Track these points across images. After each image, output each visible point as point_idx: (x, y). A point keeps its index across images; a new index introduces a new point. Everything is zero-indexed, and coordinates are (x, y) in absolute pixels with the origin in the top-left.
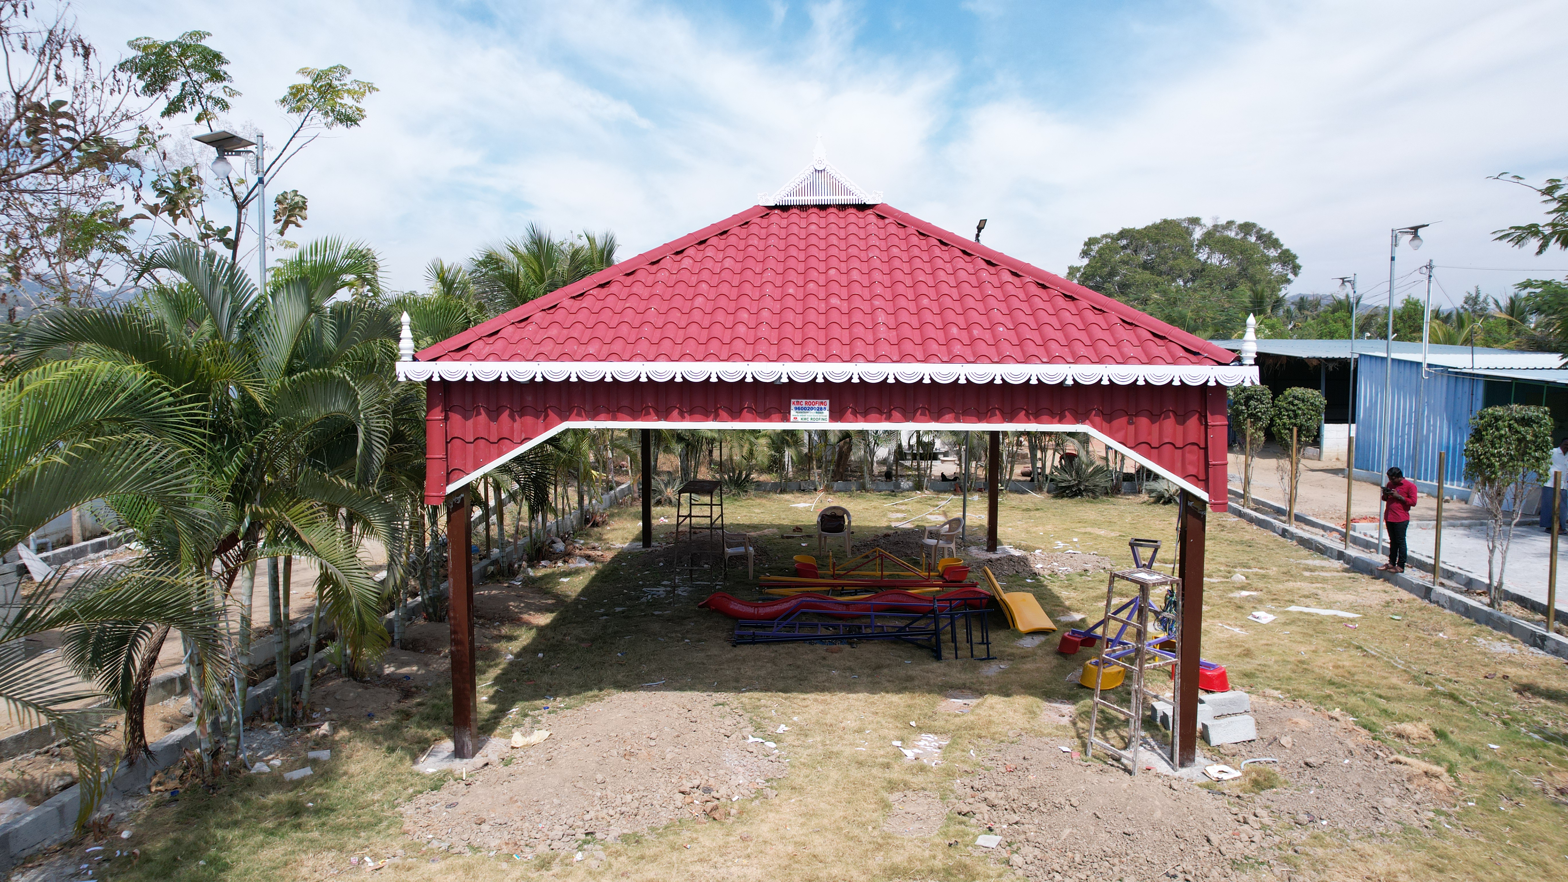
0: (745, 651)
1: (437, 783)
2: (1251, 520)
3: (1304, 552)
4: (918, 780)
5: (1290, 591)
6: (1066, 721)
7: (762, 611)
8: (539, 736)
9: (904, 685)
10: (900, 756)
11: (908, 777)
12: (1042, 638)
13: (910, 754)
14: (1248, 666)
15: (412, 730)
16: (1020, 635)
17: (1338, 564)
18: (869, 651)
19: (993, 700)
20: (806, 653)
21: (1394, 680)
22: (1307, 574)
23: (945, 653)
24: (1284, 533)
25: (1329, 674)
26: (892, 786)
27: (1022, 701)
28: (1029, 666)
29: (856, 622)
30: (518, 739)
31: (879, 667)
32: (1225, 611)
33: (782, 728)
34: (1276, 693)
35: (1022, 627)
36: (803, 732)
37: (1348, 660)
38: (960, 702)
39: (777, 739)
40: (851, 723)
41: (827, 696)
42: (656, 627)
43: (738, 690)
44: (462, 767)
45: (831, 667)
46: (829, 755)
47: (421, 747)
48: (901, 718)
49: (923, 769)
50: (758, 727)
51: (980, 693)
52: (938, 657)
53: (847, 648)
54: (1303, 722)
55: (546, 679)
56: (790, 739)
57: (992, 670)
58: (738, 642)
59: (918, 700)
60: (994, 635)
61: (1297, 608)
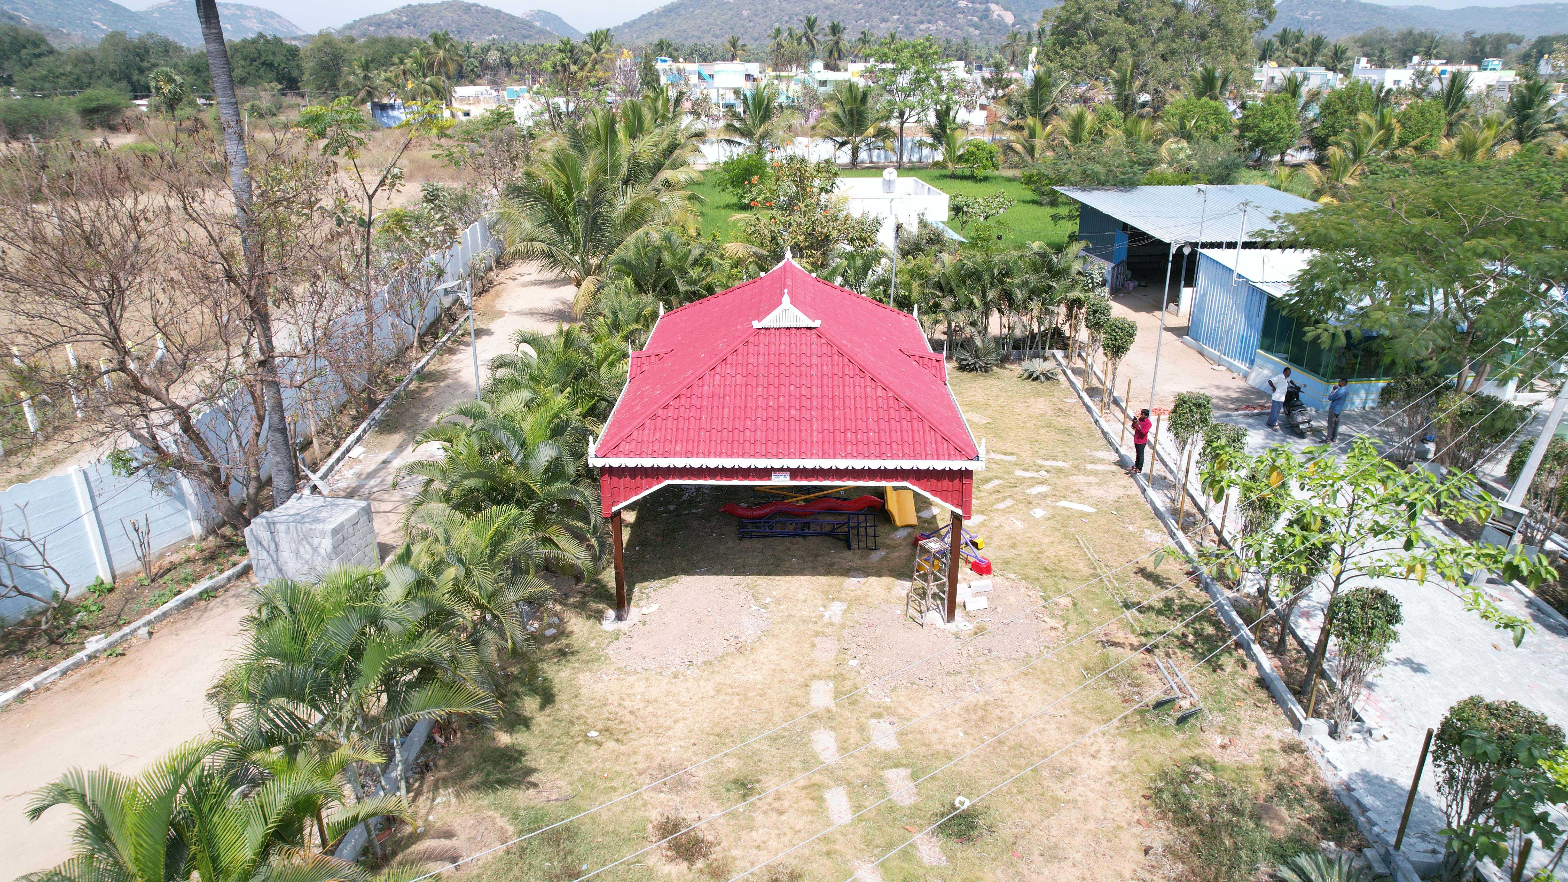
0: (747, 544)
1: (617, 636)
2: (1085, 404)
3: (1103, 441)
4: (828, 630)
5: (1067, 487)
6: (904, 594)
7: (756, 513)
8: (654, 607)
9: (829, 570)
10: (822, 616)
11: (825, 630)
12: (909, 530)
13: (827, 614)
14: (1009, 554)
15: (593, 605)
16: (897, 528)
17: (1115, 457)
18: (812, 543)
19: (873, 580)
20: (780, 545)
21: (1080, 566)
22: (1090, 467)
23: (854, 545)
24: (1096, 422)
25: (1046, 562)
26: (817, 634)
27: (886, 580)
28: (896, 554)
29: (807, 520)
30: (645, 610)
31: (817, 556)
32: (1021, 506)
33: (768, 600)
34: (1013, 576)
35: (898, 523)
36: (778, 603)
37: (1063, 549)
38: (855, 580)
39: (765, 607)
40: (801, 597)
41: (789, 578)
42: (695, 524)
43: (745, 574)
44: (623, 625)
45: (792, 557)
46: (790, 616)
47: (600, 615)
48: (826, 593)
49: (831, 624)
50: (756, 599)
51: (867, 574)
52: (849, 548)
53: (801, 539)
54: (1012, 599)
55: (646, 568)
56: (772, 607)
57: (876, 556)
58: (743, 536)
59: (835, 580)
60: (882, 529)
61: (1063, 503)
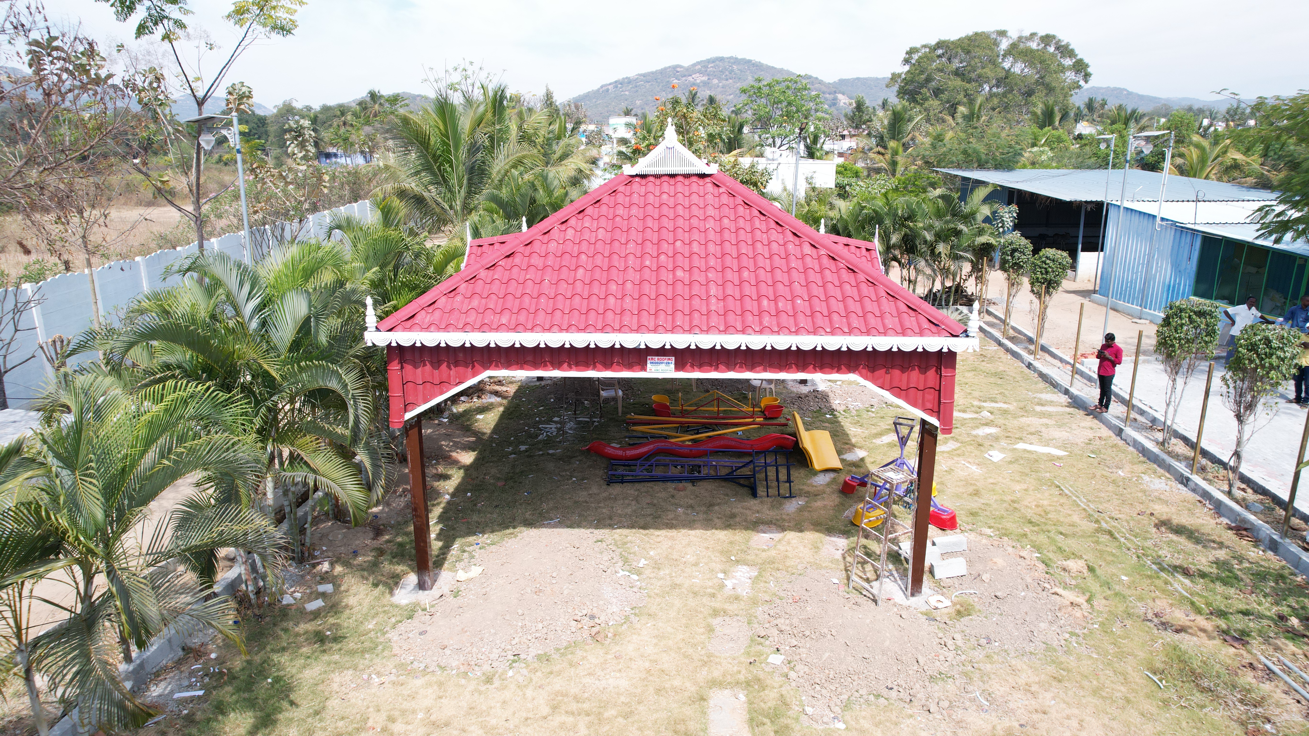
0: (616, 489)
1: (410, 613)
2: (1008, 350)
3: (1042, 385)
4: (732, 608)
5: (1021, 428)
6: (838, 555)
7: (630, 453)
8: (475, 571)
9: (729, 523)
10: (722, 586)
11: (727, 606)
12: (832, 475)
13: (729, 584)
14: (974, 504)
15: (387, 567)
16: (815, 473)
17: (1064, 399)
18: (704, 489)
19: (791, 535)
20: (661, 491)
21: (1076, 518)
22: (1038, 408)
23: (761, 491)
24: (1029, 366)
25: (1029, 514)
26: (715, 613)
27: (811, 536)
28: (819, 504)
29: (697, 461)
30: (461, 575)
31: (711, 505)
32: (969, 448)
33: (642, 563)
34: (989, 531)
35: (817, 466)
36: (657, 566)
37: (1046, 498)
38: (767, 536)
39: (639, 573)
40: (690, 558)
41: (673, 533)
42: (551, 466)
43: (611, 526)
44: (425, 597)
45: (678, 505)
46: (675, 586)
47: (394, 581)
48: (725, 553)
49: (737, 598)
50: (626, 561)
51: (783, 529)
52: (754, 495)
53: (689, 485)
54: (1000, 562)
55: (475, 518)
56: (648, 572)
57: (792, 506)
58: (610, 481)
59: (738, 536)
60: (796, 474)
61: (1021, 446)
